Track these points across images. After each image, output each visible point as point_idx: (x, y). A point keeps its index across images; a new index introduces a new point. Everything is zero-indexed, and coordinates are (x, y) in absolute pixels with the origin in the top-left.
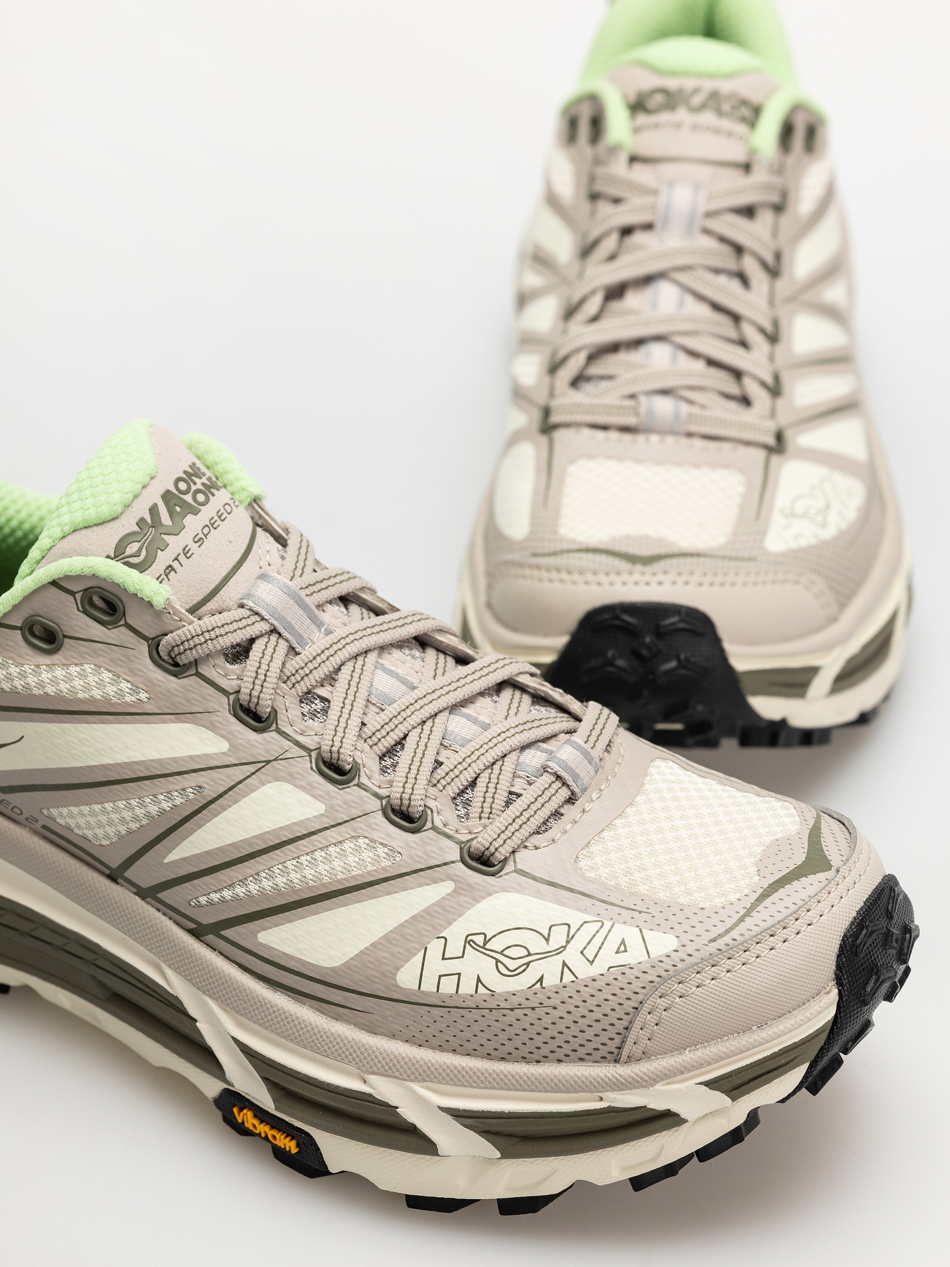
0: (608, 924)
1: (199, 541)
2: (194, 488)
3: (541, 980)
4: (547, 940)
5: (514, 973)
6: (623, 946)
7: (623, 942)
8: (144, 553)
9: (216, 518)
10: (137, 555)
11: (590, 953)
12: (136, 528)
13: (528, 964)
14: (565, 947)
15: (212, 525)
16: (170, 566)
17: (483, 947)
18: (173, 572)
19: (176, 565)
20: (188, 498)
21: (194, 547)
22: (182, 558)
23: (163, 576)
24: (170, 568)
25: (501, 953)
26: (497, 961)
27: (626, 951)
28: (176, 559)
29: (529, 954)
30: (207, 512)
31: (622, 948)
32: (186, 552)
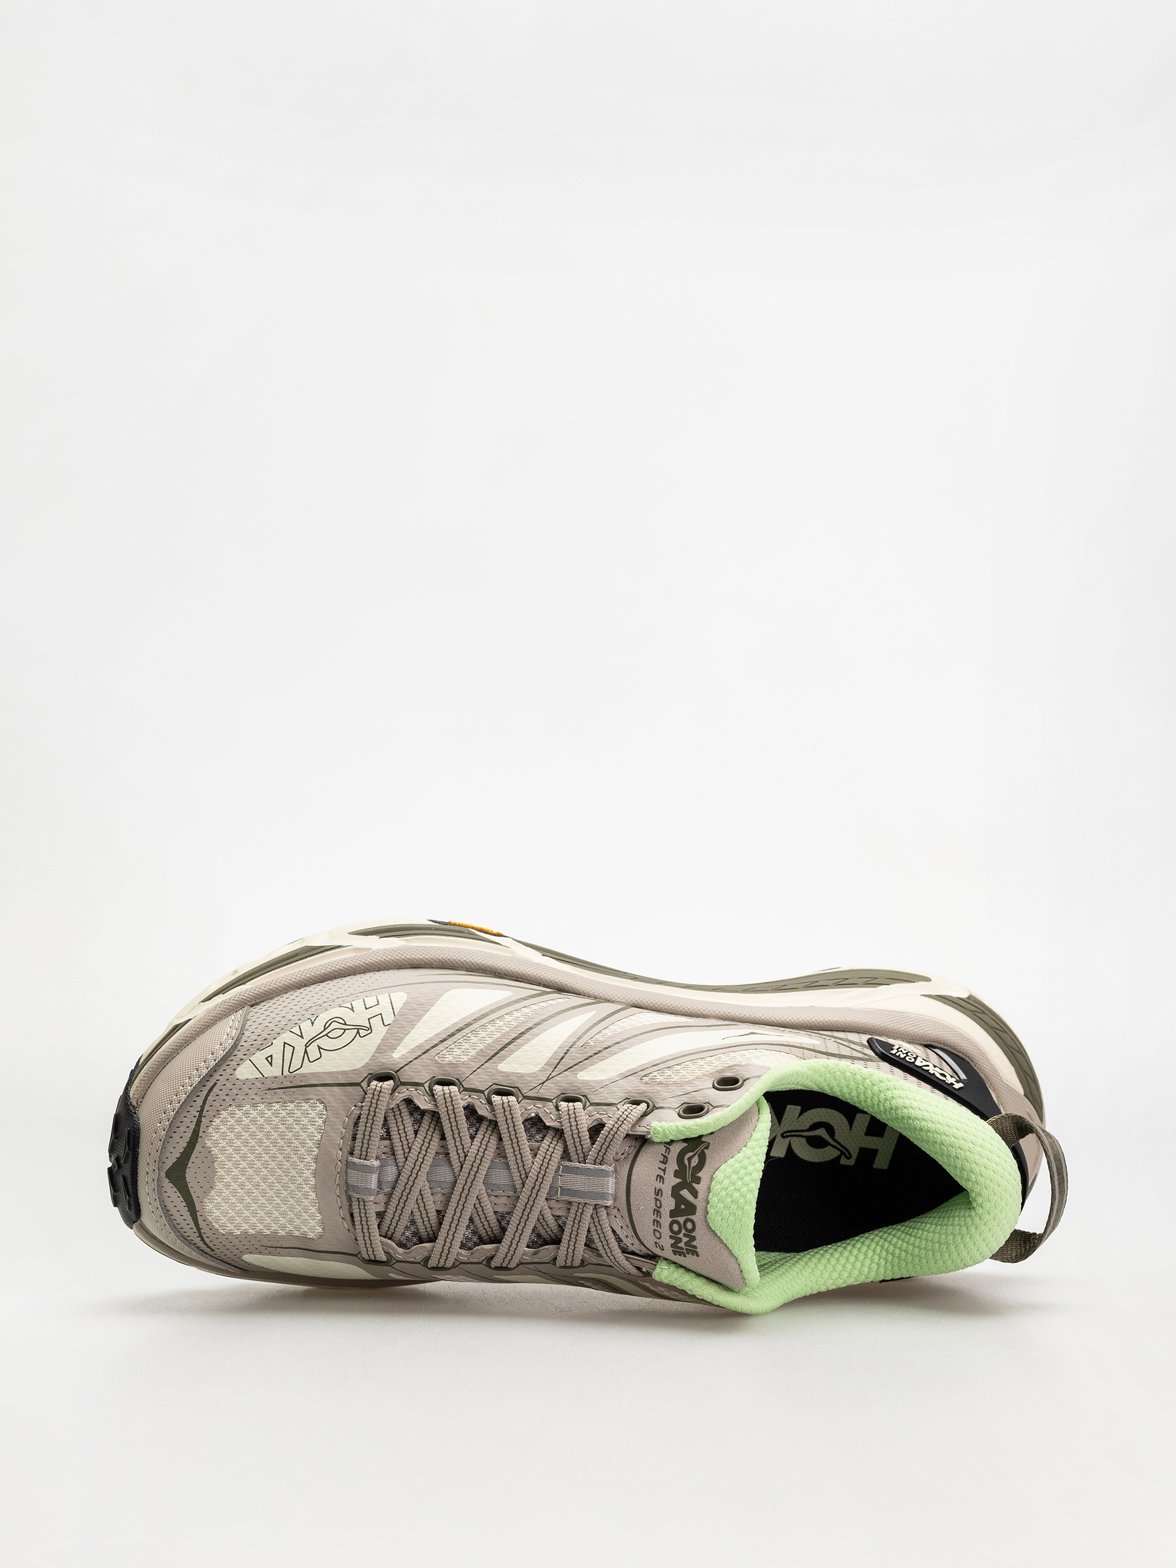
0: (286, 1073)
1: (659, 1192)
2: (683, 1231)
3: (313, 1023)
4: (319, 1048)
5: (332, 1020)
6: (270, 1060)
7: (271, 1064)
8: (686, 1162)
9: (658, 1219)
10: (690, 1159)
11: (288, 1049)
12: (699, 1175)
13: (325, 1029)
14: (306, 1047)
15: (657, 1212)
16: (665, 1163)
17: (358, 1029)
18: (662, 1160)
19: (663, 1166)
20: (681, 1220)
21: (659, 1185)
22: (662, 1173)
23: (666, 1154)
24: (665, 1162)
25: (345, 1030)
26: (345, 1024)
27: (266, 1059)
28: (664, 1170)
29: (326, 1035)
30: (666, 1220)
31: (269, 1059)
32: (660, 1178)
